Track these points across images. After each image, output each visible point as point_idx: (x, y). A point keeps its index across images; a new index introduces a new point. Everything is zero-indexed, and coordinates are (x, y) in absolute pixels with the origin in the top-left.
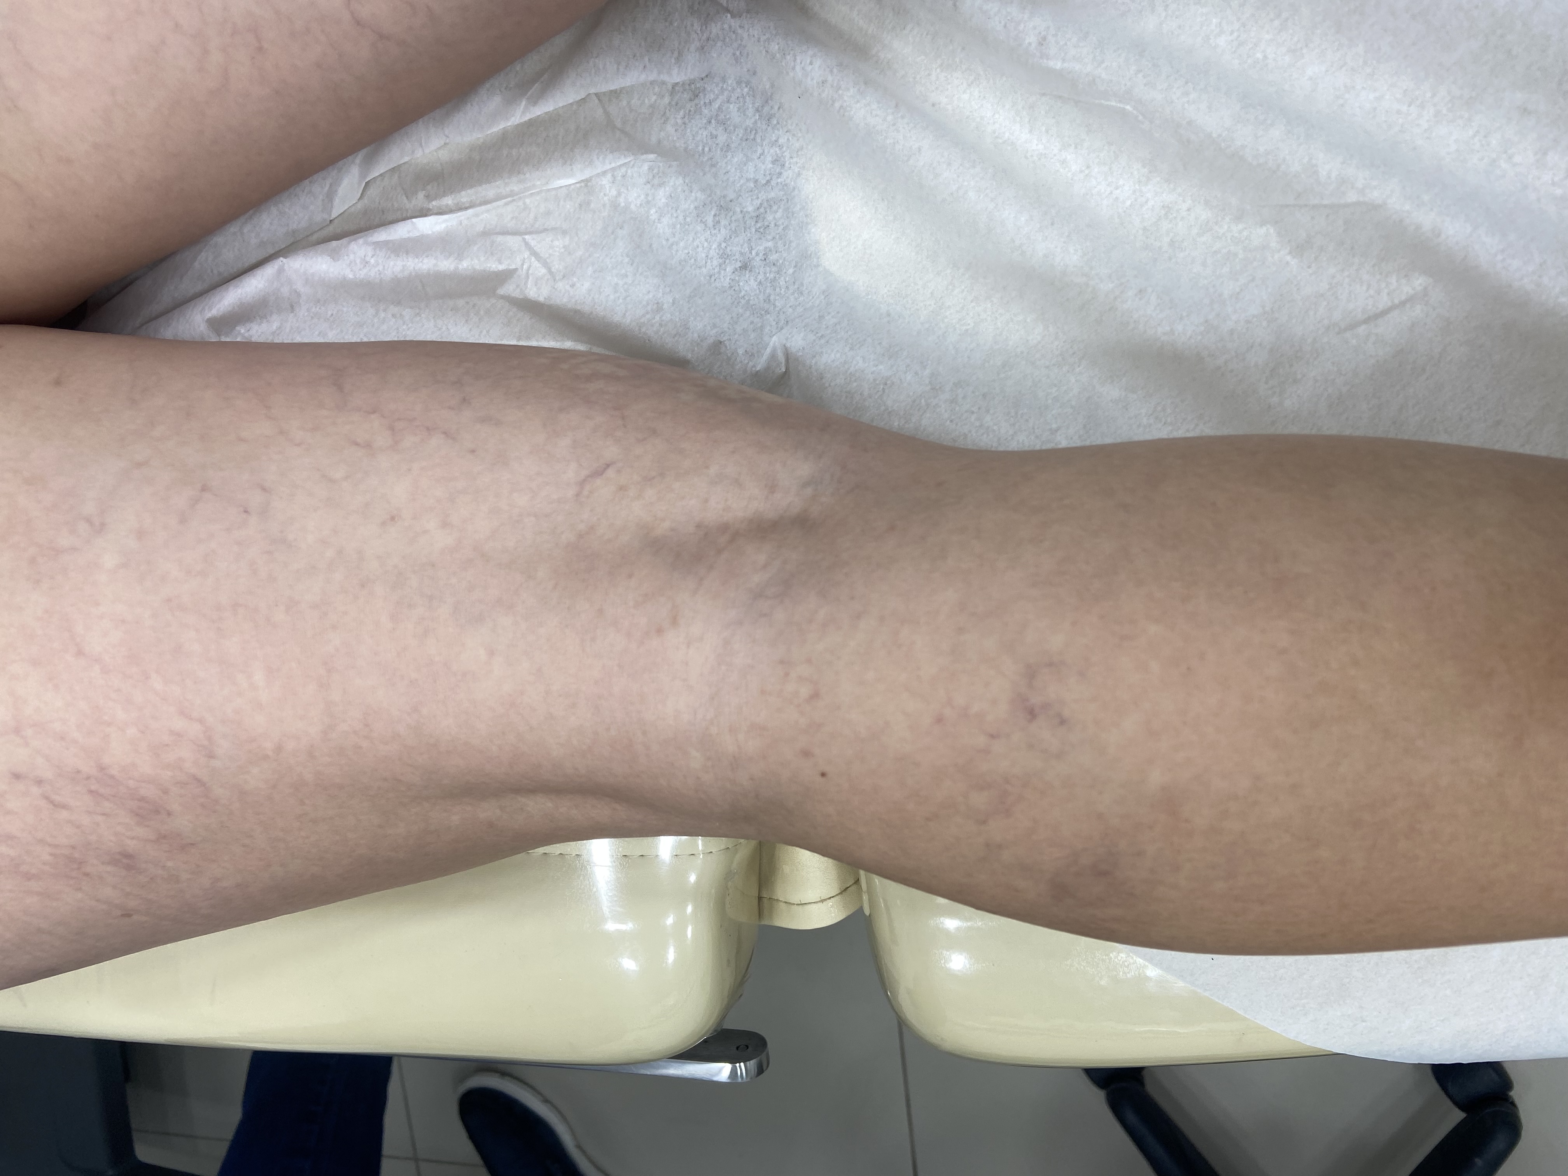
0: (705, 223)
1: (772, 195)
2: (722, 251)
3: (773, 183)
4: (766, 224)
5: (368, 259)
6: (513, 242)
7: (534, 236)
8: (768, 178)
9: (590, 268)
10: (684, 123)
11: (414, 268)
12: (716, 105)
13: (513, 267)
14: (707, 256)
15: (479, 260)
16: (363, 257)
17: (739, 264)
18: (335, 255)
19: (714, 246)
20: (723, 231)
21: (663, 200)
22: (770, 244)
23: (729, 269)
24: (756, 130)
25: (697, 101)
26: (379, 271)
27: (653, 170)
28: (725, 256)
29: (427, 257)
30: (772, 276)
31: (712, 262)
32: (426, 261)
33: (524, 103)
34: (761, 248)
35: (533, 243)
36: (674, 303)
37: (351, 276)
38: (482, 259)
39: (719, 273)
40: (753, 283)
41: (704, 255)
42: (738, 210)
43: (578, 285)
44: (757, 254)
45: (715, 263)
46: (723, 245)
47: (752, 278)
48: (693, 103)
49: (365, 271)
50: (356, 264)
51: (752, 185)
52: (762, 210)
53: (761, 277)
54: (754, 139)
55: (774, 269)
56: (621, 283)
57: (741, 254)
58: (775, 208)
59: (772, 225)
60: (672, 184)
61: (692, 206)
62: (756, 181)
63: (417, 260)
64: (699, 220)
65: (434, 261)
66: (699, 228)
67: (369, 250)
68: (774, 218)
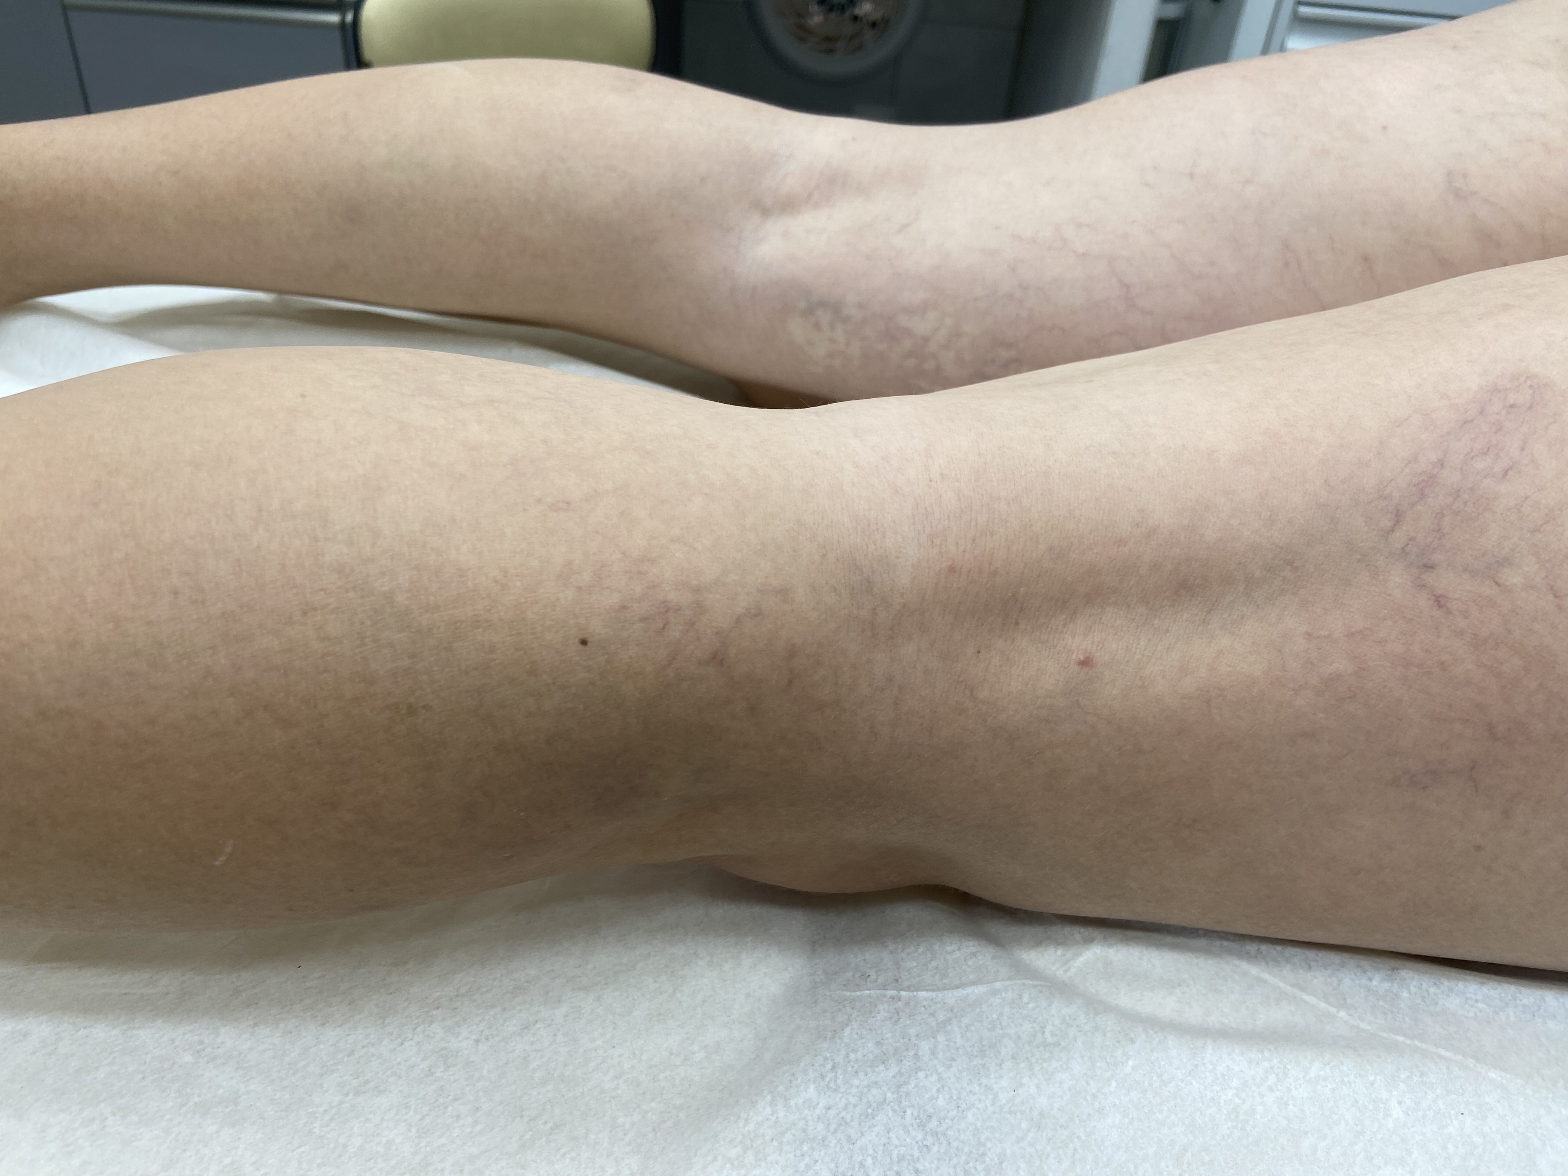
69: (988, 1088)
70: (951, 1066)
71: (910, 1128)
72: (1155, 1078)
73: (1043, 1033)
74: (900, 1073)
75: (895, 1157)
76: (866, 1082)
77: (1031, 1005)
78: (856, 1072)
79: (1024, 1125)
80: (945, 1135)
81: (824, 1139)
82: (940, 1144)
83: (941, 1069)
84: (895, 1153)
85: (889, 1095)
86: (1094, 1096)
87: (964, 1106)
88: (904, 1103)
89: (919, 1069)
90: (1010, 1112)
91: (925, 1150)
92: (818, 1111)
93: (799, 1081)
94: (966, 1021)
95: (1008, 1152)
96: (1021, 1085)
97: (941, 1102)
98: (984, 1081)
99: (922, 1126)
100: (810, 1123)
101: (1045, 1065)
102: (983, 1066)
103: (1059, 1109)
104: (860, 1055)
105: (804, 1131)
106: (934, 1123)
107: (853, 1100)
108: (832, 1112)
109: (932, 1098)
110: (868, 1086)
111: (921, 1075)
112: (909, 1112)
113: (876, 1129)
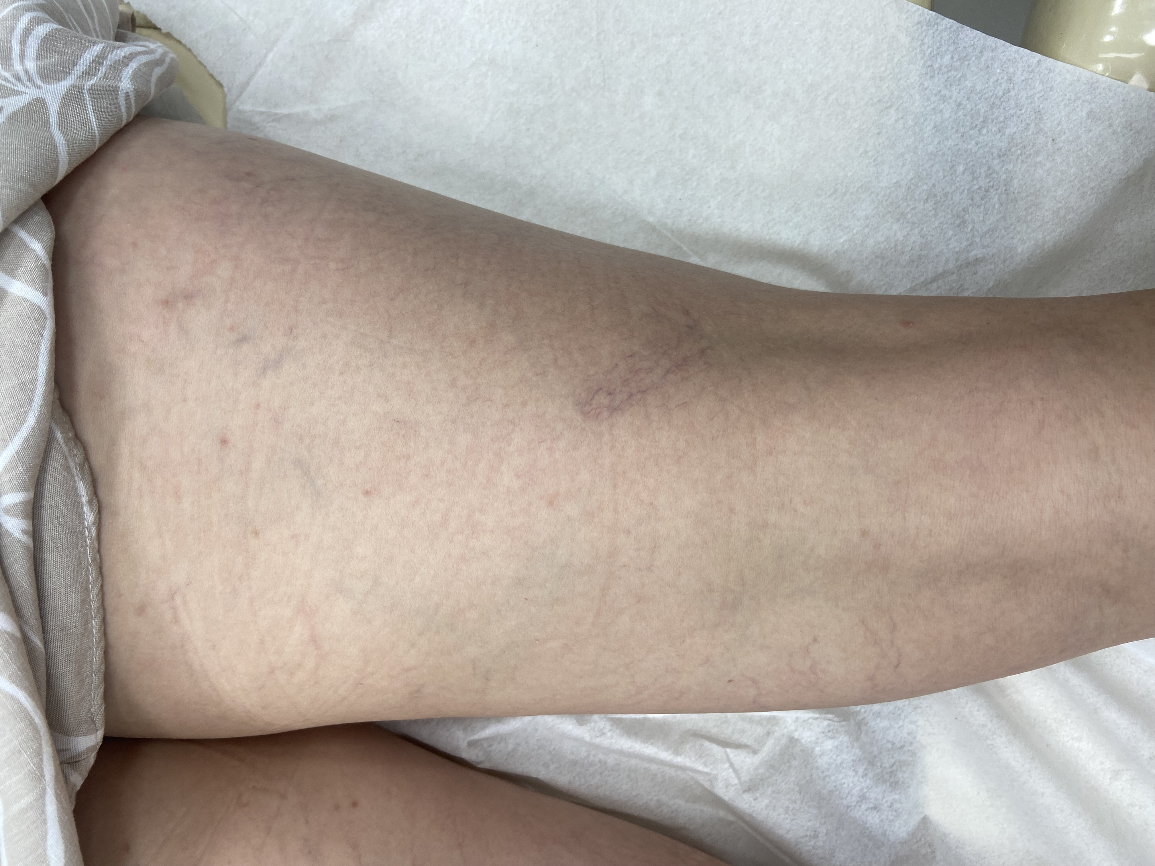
0: (857, 772)
1: (903, 758)
2: (862, 794)
3: (905, 749)
4: (897, 779)
5: (605, 731)
6: (716, 749)
7: (733, 750)
8: (902, 744)
9: (770, 788)
11: (639, 750)
13: (715, 772)
14: (849, 793)
15: (690, 759)
16: (602, 727)
17: (872, 805)
18: (580, 722)
19: (858, 788)
20: (868, 781)
21: (830, 747)
22: (897, 797)
23: (864, 807)
26: (611, 743)
27: (830, 727)
28: (863, 798)
30: (892, 818)
31: (851, 798)
32: (650, 747)
34: (891, 798)
35: (731, 756)
36: (826, 834)
37: (588, 740)
38: (693, 759)
39: (855, 806)
40: (877, 820)
41: (847, 791)
42: (879, 764)
43: (760, 800)
44: (887, 802)
45: (854, 799)
46: (865, 790)
47: (877, 816)
49: (600, 739)
50: (594, 732)
51: (890, 746)
52: (895, 768)
53: (883, 817)
55: (894, 814)
56: (791, 807)
57: (876, 799)
58: (904, 769)
59: (900, 782)
60: (840, 739)
61: (851, 759)
62: (893, 744)
63: (643, 745)
64: (853, 769)
66: (851, 773)
67: (608, 726)
68: (902, 777)
69: (923, 237)
70: (939, 252)
71: (970, 221)
72: (832, 232)
73: (882, 265)
74: (969, 252)
75: (982, 207)
76: (989, 249)
77: (882, 283)
78: (993, 256)
79: (910, 215)
80: (953, 216)
81: (1019, 221)
82: (957, 211)
83: (946, 251)
84: (982, 210)
85: (978, 240)
86: (867, 226)
87: (939, 229)
88: (971, 235)
89: (957, 253)
90: (914, 223)
91: (966, 210)
92: (1019, 237)
93: (1026, 255)
94: (922, 279)
95: (922, 203)
96: (904, 237)
97: (951, 233)
98: (924, 241)
99: (964, 222)
100: (1024, 231)
101: (887, 246)
102: (921, 250)
103: (889, 222)
104: (989, 267)
105: (1028, 227)
106: (958, 222)
107: (998, 240)
108: (1011, 235)
109: (955, 235)
110: (988, 246)
111: (957, 249)
112: (969, 229)
113: (990, 222)
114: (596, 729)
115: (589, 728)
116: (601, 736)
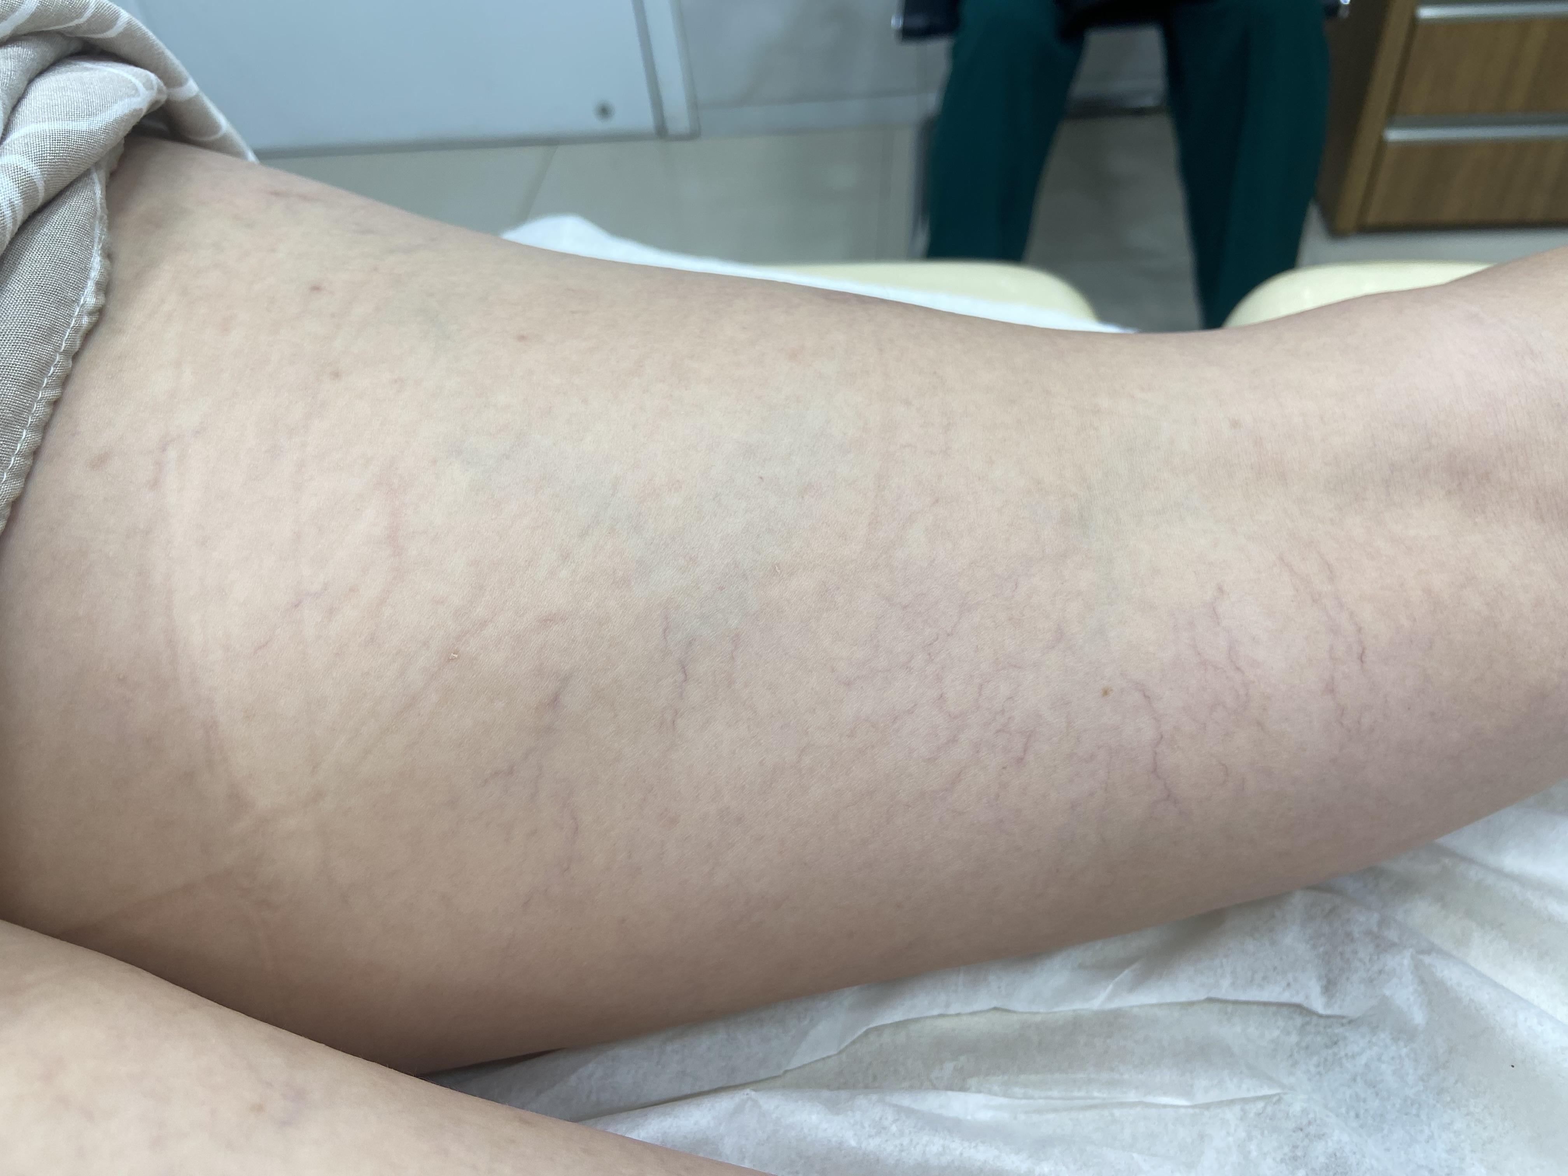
5: (886, 1123)
10: (1319, 1073)
11: (961, 1154)
12: (1363, 1060)
16: (877, 1119)
18: (833, 1107)
24: (1420, 1105)
25: (1335, 1049)
26: (902, 1145)
29: (983, 1142)
32: (982, 1148)
33: (1111, 987)
37: (853, 1143)
48: (1330, 1051)
49: (877, 1140)
50: (863, 1127)
54: (1418, 1115)
63: (966, 1144)
65: (996, 1152)
67: (890, 1116)
114: (866, 1125)
115: (852, 1121)
116: (878, 1133)
